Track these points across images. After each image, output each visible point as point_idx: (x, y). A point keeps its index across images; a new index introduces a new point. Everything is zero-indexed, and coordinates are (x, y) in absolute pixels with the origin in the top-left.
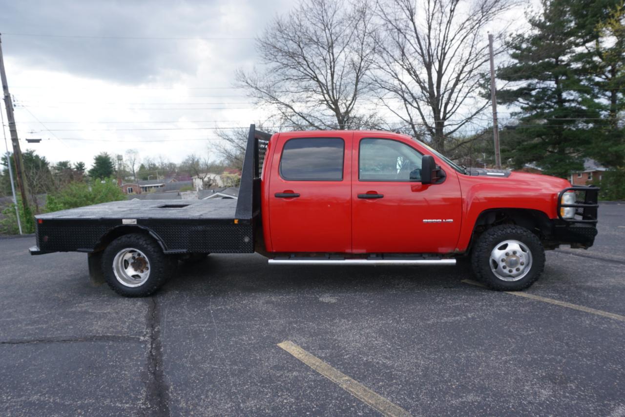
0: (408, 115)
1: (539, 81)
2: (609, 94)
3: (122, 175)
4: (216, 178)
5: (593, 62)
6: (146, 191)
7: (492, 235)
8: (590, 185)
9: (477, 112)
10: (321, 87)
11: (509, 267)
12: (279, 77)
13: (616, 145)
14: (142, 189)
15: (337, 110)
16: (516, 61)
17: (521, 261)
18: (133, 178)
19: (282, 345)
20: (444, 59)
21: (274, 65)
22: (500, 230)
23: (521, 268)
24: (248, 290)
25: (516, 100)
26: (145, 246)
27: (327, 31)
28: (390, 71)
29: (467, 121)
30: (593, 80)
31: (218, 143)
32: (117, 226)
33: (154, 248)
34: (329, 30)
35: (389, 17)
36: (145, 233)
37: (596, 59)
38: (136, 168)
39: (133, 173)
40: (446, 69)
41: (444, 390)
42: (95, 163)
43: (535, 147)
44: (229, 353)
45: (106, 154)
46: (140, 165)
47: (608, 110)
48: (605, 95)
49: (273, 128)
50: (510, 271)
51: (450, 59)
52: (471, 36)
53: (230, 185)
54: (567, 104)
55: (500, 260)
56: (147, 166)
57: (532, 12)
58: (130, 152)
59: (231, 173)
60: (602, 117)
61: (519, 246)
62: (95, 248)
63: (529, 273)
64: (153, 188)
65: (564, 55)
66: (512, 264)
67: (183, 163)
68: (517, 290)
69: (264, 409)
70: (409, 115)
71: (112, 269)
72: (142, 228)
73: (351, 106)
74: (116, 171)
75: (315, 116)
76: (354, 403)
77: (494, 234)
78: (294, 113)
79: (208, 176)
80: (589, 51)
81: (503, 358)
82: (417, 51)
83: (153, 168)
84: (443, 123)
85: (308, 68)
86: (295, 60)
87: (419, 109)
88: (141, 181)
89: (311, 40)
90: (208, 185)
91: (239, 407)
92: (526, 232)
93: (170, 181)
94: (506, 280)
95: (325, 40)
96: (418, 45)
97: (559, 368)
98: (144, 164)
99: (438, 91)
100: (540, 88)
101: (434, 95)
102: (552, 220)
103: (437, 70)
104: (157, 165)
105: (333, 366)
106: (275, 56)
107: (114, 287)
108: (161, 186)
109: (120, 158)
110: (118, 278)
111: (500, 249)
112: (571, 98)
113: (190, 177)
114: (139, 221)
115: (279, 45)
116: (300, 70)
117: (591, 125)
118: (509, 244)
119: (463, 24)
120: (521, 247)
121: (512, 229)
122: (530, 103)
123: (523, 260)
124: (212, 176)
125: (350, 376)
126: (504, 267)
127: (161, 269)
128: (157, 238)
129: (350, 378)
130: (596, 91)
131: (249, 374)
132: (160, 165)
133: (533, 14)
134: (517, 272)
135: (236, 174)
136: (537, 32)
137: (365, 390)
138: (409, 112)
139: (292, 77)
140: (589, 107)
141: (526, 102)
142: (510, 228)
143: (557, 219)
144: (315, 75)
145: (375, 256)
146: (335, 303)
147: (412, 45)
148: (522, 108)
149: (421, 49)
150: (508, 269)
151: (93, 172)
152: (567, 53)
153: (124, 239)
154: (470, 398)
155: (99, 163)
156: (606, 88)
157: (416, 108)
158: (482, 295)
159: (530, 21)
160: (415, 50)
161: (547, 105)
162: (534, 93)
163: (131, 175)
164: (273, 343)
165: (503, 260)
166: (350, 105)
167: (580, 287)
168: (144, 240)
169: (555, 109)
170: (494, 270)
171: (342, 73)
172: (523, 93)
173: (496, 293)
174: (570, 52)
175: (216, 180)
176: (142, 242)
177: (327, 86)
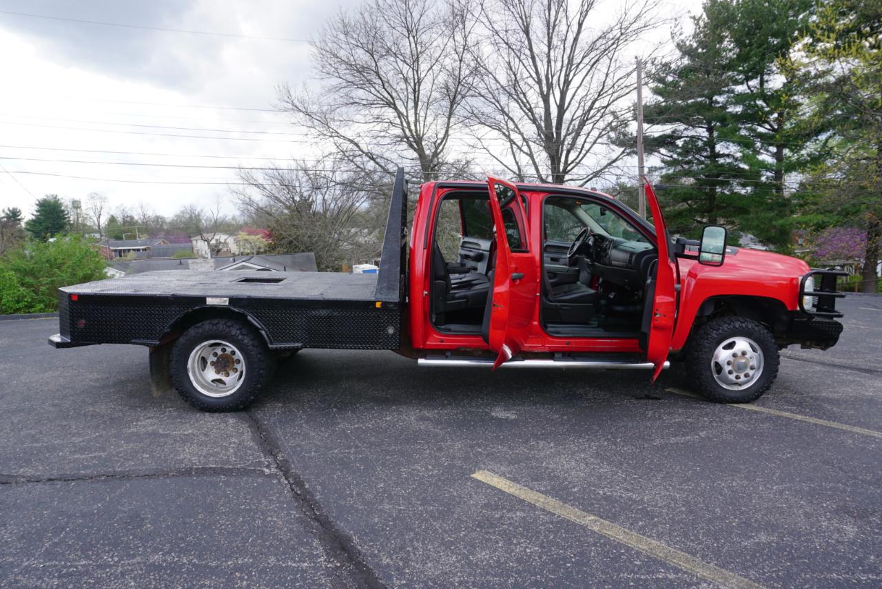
0: (515, 164)
1: (687, 127)
2: (773, 149)
3: (81, 229)
4: (228, 241)
5: (756, 105)
6: (120, 256)
7: (716, 330)
8: (827, 269)
9: (610, 164)
10: (399, 117)
11: (736, 372)
12: (341, 99)
13: (782, 217)
14: (113, 253)
15: (420, 151)
16: (660, 99)
17: (751, 364)
18: (98, 236)
19: (478, 476)
20: (567, 89)
21: (335, 81)
22: (726, 323)
23: (751, 373)
24: (385, 402)
25: (656, 151)
26: (240, 337)
27: (411, 38)
28: (493, 101)
29: (595, 176)
30: (755, 130)
31: (242, 190)
32: (197, 308)
33: (252, 340)
34: (414, 37)
35: (496, 27)
36: (241, 319)
37: (760, 103)
38: (104, 221)
39: (97, 228)
40: (570, 103)
41: (725, 529)
42: (37, 211)
43: (680, 214)
44: (409, 488)
45: (56, 198)
46: (109, 216)
47: (773, 170)
48: (767, 151)
49: (323, 172)
50: (737, 377)
51: (575, 89)
52: (605, 60)
53: (249, 251)
54: (721, 161)
55: (726, 362)
56: (120, 219)
57: (681, 34)
58: (93, 196)
59: (250, 233)
60: (763, 179)
61: (748, 345)
62: (160, 340)
63: (758, 380)
64: (132, 251)
65: (720, 94)
66: (740, 368)
67: (176, 216)
68: (743, 403)
69: (506, 562)
70: (517, 163)
71: (186, 370)
72: (237, 311)
73: (441, 147)
74: (71, 225)
75: (389, 159)
76: (621, 550)
77: (719, 329)
78: (361, 153)
79: (217, 237)
80: (752, 91)
81: (774, 488)
82: (531, 76)
83: (129, 222)
84: (563, 177)
85: (383, 90)
86: (364, 76)
87: (531, 155)
88: (112, 241)
89: (388, 51)
90: (216, 251)
91: (471, 562)
92: (758, 326)
93: (158, 243)
94: (730, 389)
95: (408, 51)
96: (533, 67)
97: (848, 499)
98: (115, 216)
99: (559, 134)
100: (687, 137)
101: (553, 137)
102: (791, 311)
103: (558, 103)
104: (136, 218)
105: (565, 503)
106: (336, 69)
107: (188, 397)
108: (145, 250)
109: (76, 205)
110: (195, 384)
111: (725, 348)
112: (726, 152)
113: (189, 239)
114: (234, 301)
115: (342, 54)
116: (370, 92)
117: (749, 189)
118: (737, 342)
119: (594, 43)
120: (752, 346)
121: (742, 322)
122: (675, 156)
123: (754, 363)
124: (222, 237)
125: (595, 515)
126: (730, 372)
127: (262, 371)
128: (259, 327)
129: (597, 518)
130: (758, 144)
131: (456, 516)
132: (140, 218)
133: (682, 37)
134: (746, 379)
135: (259, 236)
136: (686, 61)
137: (625, 532)
138: (517, 160)
139: (360, 101)
140: (751, 165)
141: (669, 154)
142: (739, 320)
143: (797, 311)
144: (392, 101)
145: (560, 355)
146: (515, 420)
147: (525, 67)
148: (663, 161)
149: (537, 73)
150: (735, 374)
151: (33, 224)
152: (724, 92)
153: (207, 326)
154: (763, 537)
155: (45, 211)
156: (771, 142)
157: (527, 154)
158: (703, 408)
159: (679, 46)
160: (529, 75)
161: (696, 159)
162: (680, 143)
163: (95, 232)
164: (465, 475)
165: (729, 363)
166: (440, 144)
167: (817, 399)
168: (238, 329)
169: (707, 166)
170: (715, 376)
171: (429, 100)
172: (666, 141)
173: (718, 406)
174: (728, 92)
175: (227, 244)
176: (234, 331)
177: (407, 116)
